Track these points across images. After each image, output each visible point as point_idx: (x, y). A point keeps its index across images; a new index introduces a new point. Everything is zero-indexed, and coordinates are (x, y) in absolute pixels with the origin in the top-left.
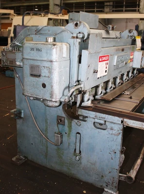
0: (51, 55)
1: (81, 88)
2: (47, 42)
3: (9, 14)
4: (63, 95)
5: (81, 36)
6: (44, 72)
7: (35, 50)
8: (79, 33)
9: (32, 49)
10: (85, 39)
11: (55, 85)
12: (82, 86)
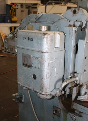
0: (41, 45)
1: (76, 81)
2: (41, 31)
3: (36, 4)
4: (55, 88)
5: (78, 24)
6: (35, 63)
7: (27, 39)
8: (77, 21)
9: (25, 38)
10: (83, 27)
11: (45, 77)
12: (77, 79)
